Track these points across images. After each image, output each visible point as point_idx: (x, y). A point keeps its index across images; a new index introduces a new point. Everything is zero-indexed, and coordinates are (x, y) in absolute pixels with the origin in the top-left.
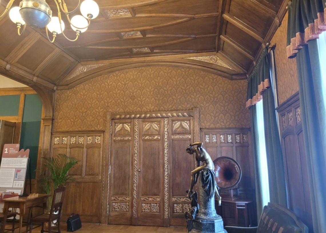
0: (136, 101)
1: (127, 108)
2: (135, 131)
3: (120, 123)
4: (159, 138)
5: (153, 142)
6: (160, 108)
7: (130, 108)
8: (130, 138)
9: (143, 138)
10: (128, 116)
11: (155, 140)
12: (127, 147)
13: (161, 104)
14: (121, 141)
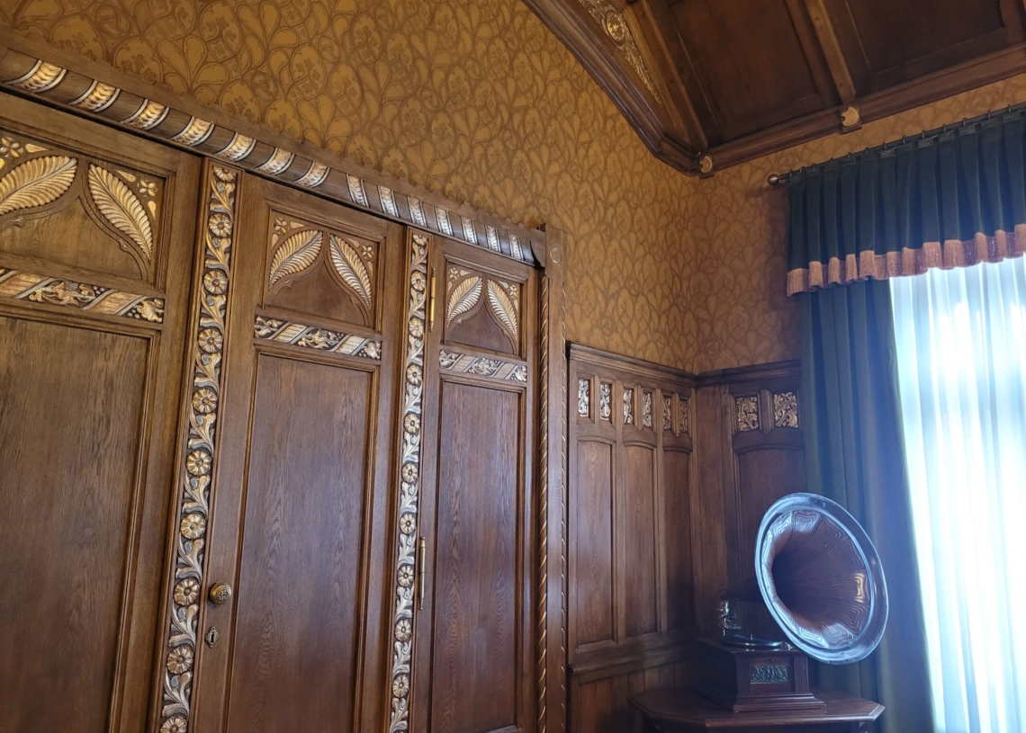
0: (222, 22)
1: (141, 36)
2: (208, 257)
3: (57, 147)
4: (373, 354)
5: (329, 373)
6: (386, 153)
7: (167, 50)
8: (148, 312)
9: (263, 332)
10: (151, 114)
11: (343, 364)
12: (110, 385)
13: (392, 131)
14: (49, 313)
